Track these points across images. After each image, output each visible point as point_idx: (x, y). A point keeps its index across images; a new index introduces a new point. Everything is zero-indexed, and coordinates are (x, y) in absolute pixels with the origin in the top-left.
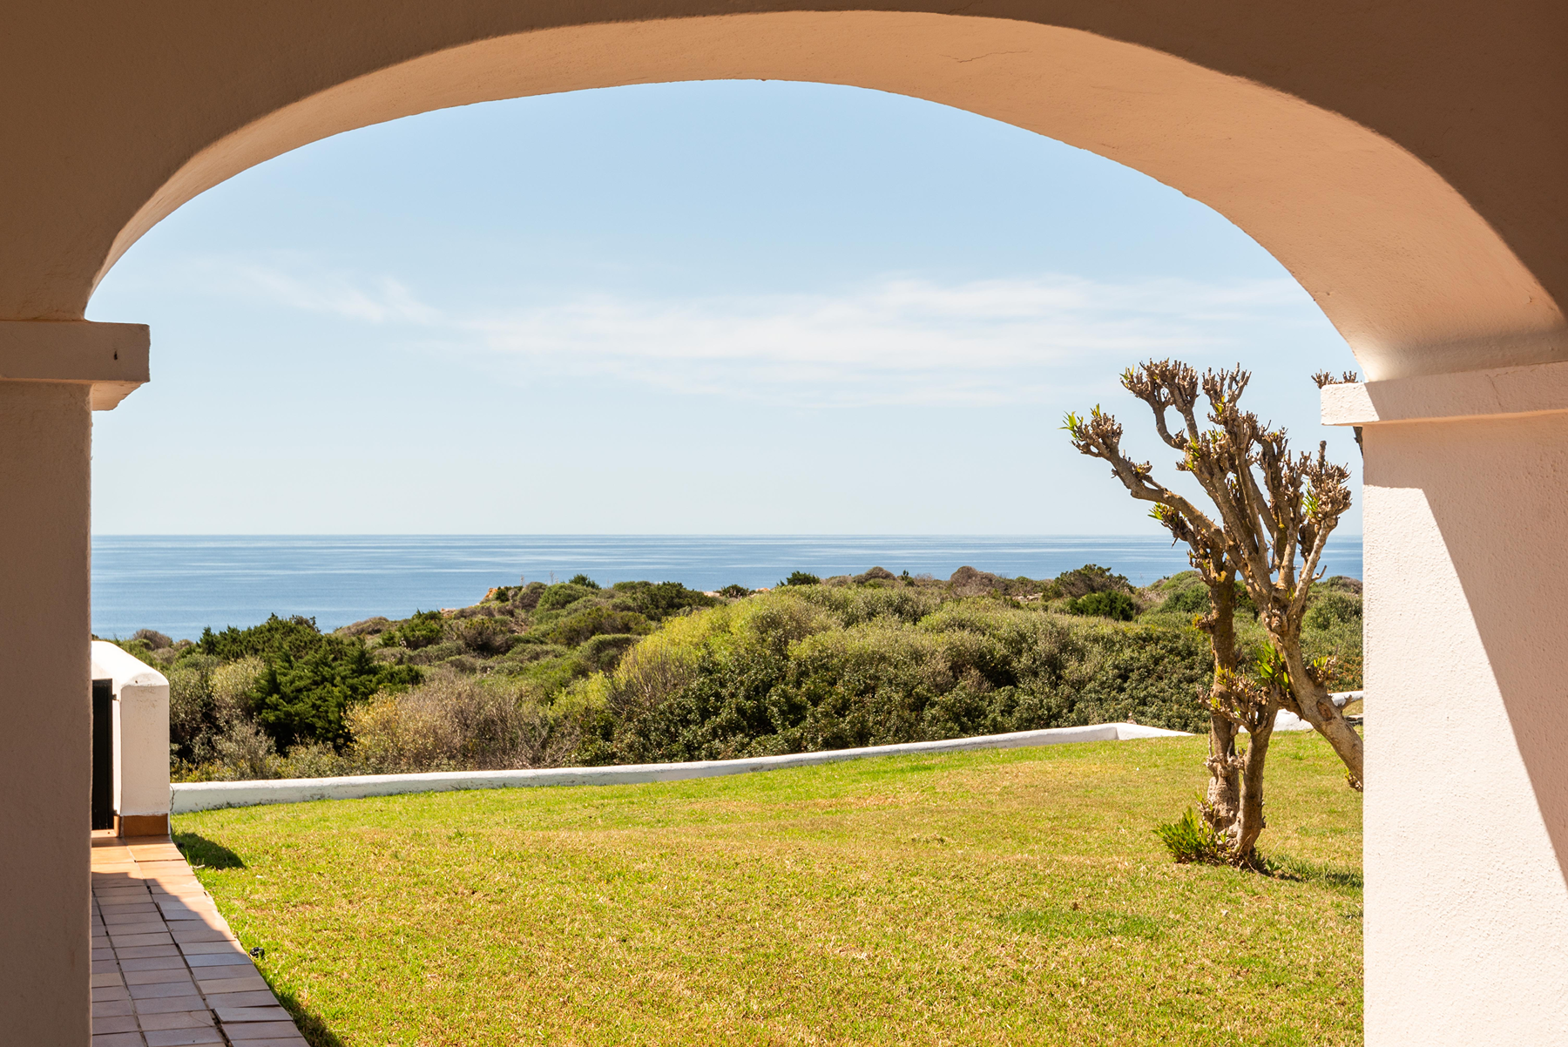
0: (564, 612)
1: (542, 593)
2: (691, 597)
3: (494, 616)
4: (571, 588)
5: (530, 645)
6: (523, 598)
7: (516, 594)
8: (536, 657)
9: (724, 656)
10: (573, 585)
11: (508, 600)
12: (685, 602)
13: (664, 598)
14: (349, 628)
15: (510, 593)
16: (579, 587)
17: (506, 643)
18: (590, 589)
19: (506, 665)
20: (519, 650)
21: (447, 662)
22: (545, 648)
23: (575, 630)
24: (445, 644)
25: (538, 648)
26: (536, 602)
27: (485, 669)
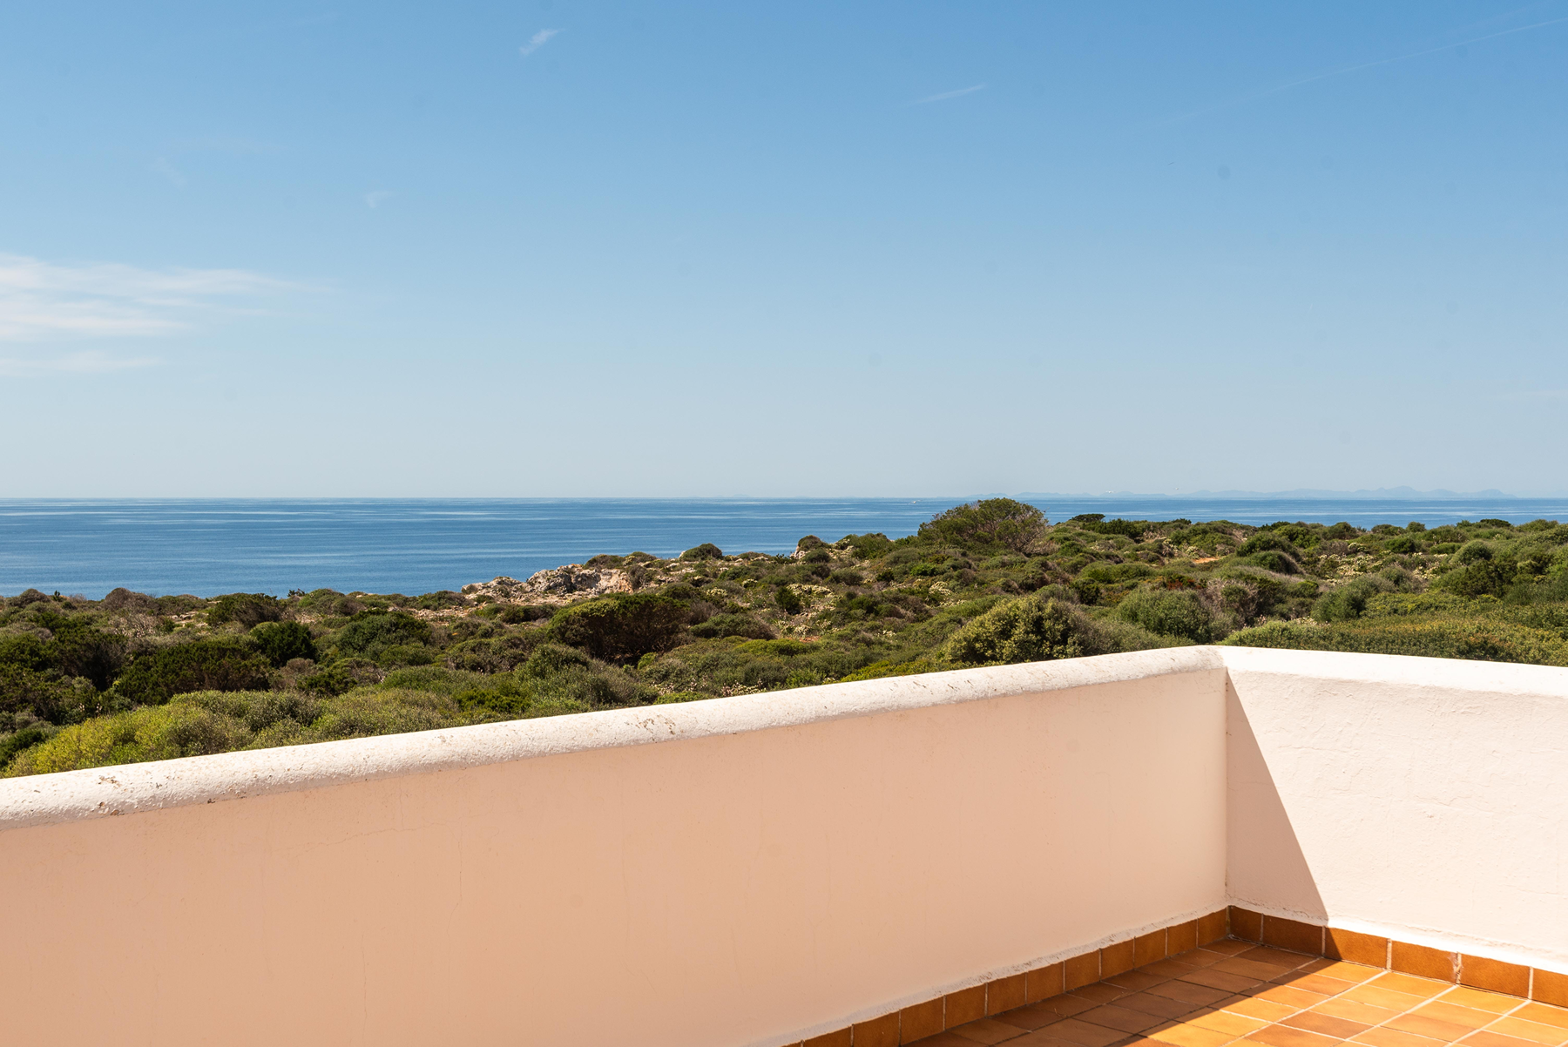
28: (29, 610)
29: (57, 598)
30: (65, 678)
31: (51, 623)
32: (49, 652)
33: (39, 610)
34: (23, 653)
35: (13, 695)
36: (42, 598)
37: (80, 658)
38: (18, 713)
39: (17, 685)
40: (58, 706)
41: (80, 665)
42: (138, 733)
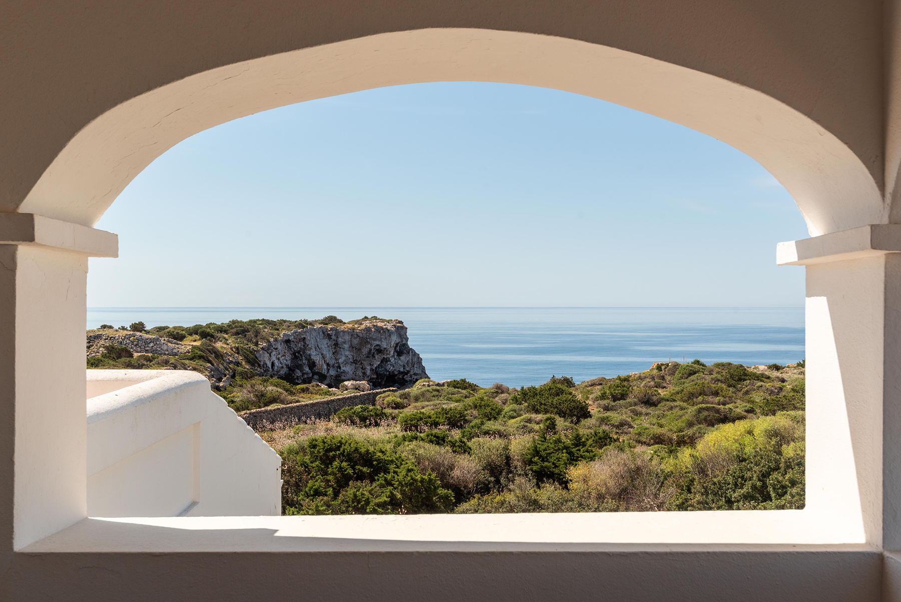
0: (687, 381)
1: (678, 368)
2: (750, 376)
3: (654, 380)
4: (692, 366)
5: (668, 402)
6: (669, 370)
7: (666, 368)
8: (671, 408)
9: (748, 450)
11: (662, 371)
12: (747, 378)
13: (736, 375)
14: (588, 382)
15: (663, 367)
16: (696, 366)
17: (657, 400)
18: (701, 366)
19: (656, 412)
20: (663, 405)
21: (629, 410)
22: (675, 404)
23: (692, 393)
24: (628, 400)
25: (672, 404)
26: (675, 372)
27: (647, 414)
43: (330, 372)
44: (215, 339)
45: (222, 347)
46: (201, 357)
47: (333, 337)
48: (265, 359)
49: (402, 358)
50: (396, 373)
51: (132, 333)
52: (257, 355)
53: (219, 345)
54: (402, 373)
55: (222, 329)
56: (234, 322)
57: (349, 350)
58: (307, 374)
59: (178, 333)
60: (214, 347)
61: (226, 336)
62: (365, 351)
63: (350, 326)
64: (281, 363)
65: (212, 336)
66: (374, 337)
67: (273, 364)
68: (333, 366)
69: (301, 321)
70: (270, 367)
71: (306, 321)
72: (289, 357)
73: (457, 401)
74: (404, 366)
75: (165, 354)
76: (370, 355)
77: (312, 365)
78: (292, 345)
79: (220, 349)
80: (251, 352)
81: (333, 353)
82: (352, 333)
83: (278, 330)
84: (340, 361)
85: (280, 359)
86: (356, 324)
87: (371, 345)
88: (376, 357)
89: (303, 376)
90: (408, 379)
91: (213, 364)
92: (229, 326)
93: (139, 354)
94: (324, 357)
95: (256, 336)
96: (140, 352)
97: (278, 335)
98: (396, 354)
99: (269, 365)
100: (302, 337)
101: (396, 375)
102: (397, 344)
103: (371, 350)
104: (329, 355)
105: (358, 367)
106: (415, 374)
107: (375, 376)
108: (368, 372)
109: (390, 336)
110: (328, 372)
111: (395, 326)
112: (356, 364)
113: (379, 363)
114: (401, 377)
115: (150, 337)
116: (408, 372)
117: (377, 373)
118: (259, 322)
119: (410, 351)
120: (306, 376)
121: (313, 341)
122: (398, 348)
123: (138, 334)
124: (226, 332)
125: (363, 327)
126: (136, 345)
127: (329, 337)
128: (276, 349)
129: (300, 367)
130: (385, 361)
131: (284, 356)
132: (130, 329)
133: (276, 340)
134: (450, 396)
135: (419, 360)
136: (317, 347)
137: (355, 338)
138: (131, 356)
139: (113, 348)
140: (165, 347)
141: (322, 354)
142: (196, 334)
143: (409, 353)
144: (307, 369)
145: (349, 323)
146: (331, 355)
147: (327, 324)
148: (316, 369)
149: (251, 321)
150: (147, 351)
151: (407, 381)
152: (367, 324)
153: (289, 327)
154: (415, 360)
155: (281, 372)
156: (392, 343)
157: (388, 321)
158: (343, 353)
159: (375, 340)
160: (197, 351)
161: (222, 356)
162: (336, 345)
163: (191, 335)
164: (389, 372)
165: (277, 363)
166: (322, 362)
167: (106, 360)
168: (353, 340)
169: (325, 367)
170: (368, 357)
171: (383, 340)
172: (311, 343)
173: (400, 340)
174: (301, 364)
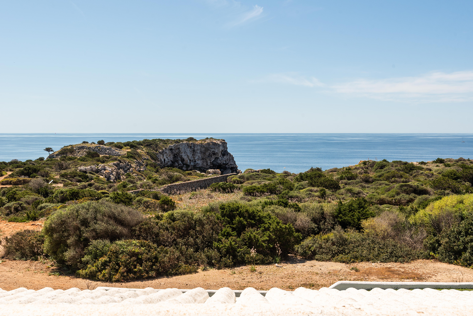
0: (383, 170)
1: (375, 164)
2: (416, 168)
3: (363, 169)
4: (383, 163)
5: (377, 181)
6: (370, 165)
8: (381, 184)
10: (383, 162)
11: (366, 165)
12: (414, 169)
13: (409, 168)
14: (329, 170)
15: (367, 163)
16: (384, 162)
17: (371, 180)
18: (387, 163)
20: (375, 182)
21: (359, 185)
22: (381, 182)
23: (388, 176)
24: (357, 180)
26: (374, 166)
27: (368, 187)
28: (459, 163)
29: (469, 160)
30: (463, 182)
31: (464, 167)
32: (459, 175)
33: (462, 163)
34: (452, 175)
35: (446, 185)
36: (464, 160)
37: (468, 177)
38: (446, 191)
39: (447, 183)
40: (459, 190)
41: (468, 179)
42: (465, 201)
43: (191, 164)
44: (137, 148)
45: (141, 152)
46: (131, 157)
47: (192, 147)
48: (161, 157)
49: (225, 157)
50: (222, 164)
51: (99, 145)
52: (157, 156)
53: (139, 151)
54: (225, 164)
55: (140, 144)
56: (145, 140)
57: (200, 154)
58: (180, 164)
59: (119, 145)
60: (137, 152)
61: (142, 147)
62: (207, 154)
63: (200, 142)
64: (168, 159)
65: (136, 147)
66: (212, 147)
67: (165, 160)
68: (192, 161)
69: (177, 139)
70: (163, 161)
71: (179, 140)
72: (172, 156)
73: (269, 180)
74: (226, 161)
75: (114, 155)
76: (210, 156)
77: (183, 160)
78: (173, 151)
79: (140, 153)
80: (154, 154)
81: (193, 155)
82: (201, 145)
83: (166, 144)
84: (196, 158)
85: (168, 158)
86: (203, 141)
87: (210, 151)
88: (213, 156)
89: (179, 165)
90: (227, 167)
91: (137, 160)
92: (143, 142)
93: (103, 155)
94: (188, 157)
95: (156, 147)
96: (103, 154)
97: (167, 146)
98: (222, 155)
99: (163, 160)
100: (178, 147)
101: (222, 165)
102: (222, 151)
103: (210, 153)
104: (190, 156)
105: (204, 161)
106: (231, 165)
107: (212, 166)
108: (209, 164)
109: (219, 147)
110: (190, 164)
111: (221, 142)
112: (203, 160)
113: (214, 159)
114: (224, 166)
115: (107, 147)
116: (228, 163)
117: (213, 164)
118: (157, 140)
119: (228, 154)
120: (180, 166)
121: (183, 149)
122: (223, 152)
123: (102, 146)
124: (142, 145)
125: (206, 142)
126: (101, 151)
127: (191, 147)
128: (166, 153)
129: (177, 161)
130: (217, 158)
131: (169, 156)
132: (97, 143)
133: (166, 149)
134: (265, 177)
135: (233, 158)
136: (185, 152)
137: (203, 148)
138: (99, 156)
139: (90, 152)
140: (114, 152)
141: (187, 155)
142: (128, 145)
143: (228, 155)
144: (180, 162)
145: (199, 141)
146: (191, 155)
147: (189, 141)
148: (184, 162)
149: (153, 140)
150: (106, 154)
151: (227, 168)
152: (208, 141)
153: (172, 142)
154: (231, 158)
155: (169, 164)
156: (220, 150)
157: (218, 140)
158: (197, 155)
159: (212, 149)
160: (129, 154)
161: (141, 156)
162: (194, 151)
163: (125, 146)
164: (219, 164)
165: (166, 159)
166: (187, 159)
167: (88, 158)
168: (202, 148)
169: (189, 161)
170: (209, 157)
171: (216, 149)
172: (182, 150)
173: (224, 149)
174: (177, 160)
